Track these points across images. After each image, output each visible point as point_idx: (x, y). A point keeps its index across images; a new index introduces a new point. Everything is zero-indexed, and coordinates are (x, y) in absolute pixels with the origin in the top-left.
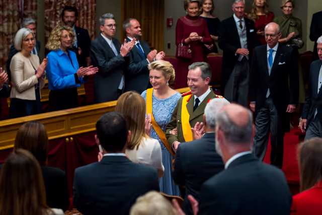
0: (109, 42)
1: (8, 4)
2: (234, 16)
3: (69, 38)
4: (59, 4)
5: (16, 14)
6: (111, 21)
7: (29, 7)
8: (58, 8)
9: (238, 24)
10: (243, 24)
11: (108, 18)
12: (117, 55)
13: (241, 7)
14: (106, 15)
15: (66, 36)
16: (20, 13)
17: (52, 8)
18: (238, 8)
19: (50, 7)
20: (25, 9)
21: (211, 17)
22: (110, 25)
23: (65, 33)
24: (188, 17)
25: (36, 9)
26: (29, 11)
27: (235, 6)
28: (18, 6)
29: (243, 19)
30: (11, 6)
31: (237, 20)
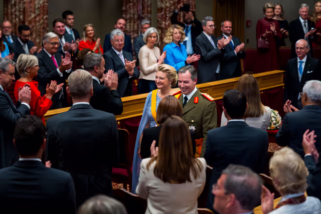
0: (209, 38)
1: (130, 9)
2: (300, 18)
3: (178, 35)
4: (168, 9)
5: (136, 16)
6: (211, 23)
7: (146, 11)
8: (167, 13)
9: (303, 24)
10: (307, 24)
11: (209, 20)
12: (215, 47)
13: (306, 12)
14: (207, 18)
15: (176, 33)
16: (139, 16)
17: (163, 13)
18: (303, 12)
19: (161, 12)
20: (143, 13)
21: (281, 19)
22: (211, 26)
23: (176, 30)
24: (266, 19)
25: (151, 13)
26: (146, 14)
27: (301, 10)
28: (138, 11)
29: (306, 21)
30: (132, 11)
31: (302, 21)
